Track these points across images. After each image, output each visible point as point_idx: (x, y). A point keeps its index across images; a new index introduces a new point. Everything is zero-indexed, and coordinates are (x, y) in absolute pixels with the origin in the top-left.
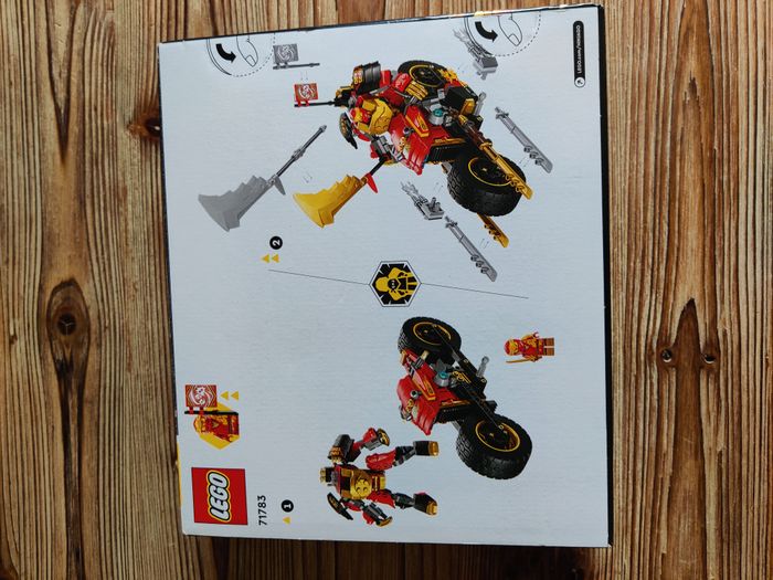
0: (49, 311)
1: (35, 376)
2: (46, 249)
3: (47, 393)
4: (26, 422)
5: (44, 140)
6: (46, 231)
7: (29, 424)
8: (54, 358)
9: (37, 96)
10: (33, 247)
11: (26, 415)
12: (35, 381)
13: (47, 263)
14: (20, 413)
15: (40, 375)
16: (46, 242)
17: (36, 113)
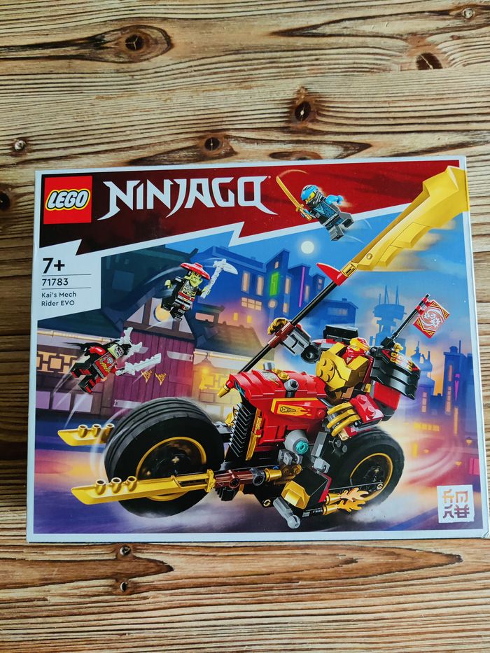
0: (145, 27)
1: (89, 17)
2: (198, 23)
3: (76, 28)
4: (51, 11)
5: (290, 16)
6: (212, 21)
7: (49, 14)
8: (105, 33)
9: (327, 9)
10: (199, 11)
11: (56, 11)
12: (86, 18)
13: (186, 23)
14: (58, 6)
15: (91, 21)
16: (203, 22)
17: (312, 8)
